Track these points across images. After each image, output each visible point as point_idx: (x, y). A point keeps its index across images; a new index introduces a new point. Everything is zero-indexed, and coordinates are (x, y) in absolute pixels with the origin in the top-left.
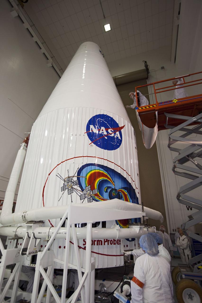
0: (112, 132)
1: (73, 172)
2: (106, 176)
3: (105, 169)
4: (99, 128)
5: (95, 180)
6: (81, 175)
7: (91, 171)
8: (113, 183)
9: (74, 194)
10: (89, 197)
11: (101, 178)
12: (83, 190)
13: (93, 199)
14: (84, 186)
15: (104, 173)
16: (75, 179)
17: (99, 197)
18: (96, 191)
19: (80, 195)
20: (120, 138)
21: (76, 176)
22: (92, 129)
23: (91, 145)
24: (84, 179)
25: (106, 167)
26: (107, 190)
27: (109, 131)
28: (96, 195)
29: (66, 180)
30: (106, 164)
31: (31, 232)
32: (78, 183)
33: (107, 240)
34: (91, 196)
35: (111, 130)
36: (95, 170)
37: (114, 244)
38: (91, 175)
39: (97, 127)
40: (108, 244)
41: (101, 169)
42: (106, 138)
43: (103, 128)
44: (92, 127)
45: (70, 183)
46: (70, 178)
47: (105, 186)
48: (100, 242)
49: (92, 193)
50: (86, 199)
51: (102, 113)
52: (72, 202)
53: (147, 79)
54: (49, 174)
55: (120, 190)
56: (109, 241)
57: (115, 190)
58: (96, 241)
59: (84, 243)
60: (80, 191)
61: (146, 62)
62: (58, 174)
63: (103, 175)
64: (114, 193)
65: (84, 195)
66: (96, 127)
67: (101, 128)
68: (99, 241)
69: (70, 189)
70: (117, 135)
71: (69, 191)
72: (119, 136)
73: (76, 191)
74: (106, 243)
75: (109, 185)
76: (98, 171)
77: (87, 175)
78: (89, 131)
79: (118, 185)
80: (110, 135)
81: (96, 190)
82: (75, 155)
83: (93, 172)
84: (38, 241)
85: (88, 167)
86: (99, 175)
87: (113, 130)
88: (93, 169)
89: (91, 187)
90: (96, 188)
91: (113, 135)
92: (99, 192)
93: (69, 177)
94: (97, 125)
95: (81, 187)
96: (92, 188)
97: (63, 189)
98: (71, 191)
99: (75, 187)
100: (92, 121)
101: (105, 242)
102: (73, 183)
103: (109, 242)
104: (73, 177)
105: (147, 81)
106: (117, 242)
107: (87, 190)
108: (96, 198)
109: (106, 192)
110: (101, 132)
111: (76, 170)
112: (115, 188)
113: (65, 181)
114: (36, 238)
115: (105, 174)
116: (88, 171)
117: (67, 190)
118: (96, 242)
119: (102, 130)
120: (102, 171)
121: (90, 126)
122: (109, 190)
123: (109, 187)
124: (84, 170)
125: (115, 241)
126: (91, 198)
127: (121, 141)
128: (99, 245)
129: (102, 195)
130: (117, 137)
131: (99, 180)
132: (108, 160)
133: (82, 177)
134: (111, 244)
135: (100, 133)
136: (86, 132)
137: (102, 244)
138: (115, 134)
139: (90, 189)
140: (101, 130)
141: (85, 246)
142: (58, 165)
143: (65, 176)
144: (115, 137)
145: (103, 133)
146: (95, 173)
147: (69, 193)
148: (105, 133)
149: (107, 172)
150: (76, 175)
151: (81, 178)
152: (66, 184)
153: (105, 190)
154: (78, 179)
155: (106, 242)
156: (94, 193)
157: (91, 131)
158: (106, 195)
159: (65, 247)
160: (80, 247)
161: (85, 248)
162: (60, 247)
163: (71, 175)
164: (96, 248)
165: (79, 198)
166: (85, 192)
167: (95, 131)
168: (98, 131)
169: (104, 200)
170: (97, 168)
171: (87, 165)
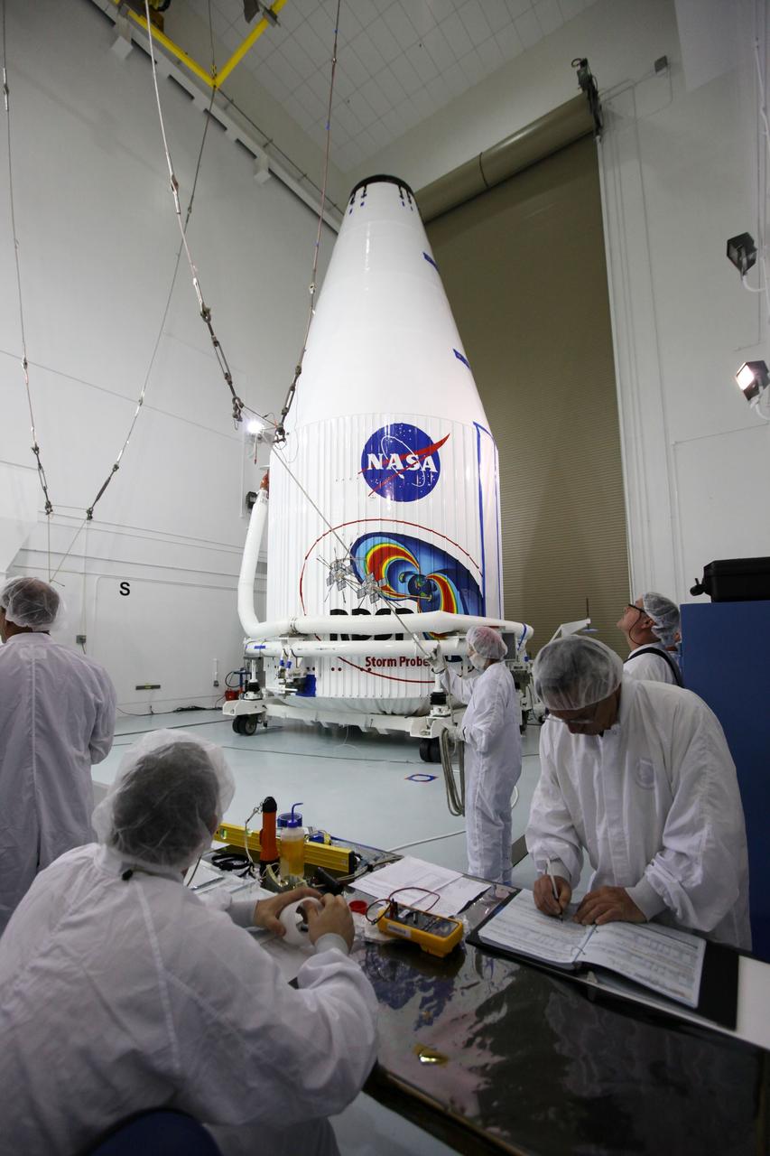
0: (414, 461)
1: (343, 553)
2: (403, 553)
3: (401, 540)
5: (381, 563)
6: (357, 555)
7: (374, 546)
8: (416, 565)
9: (348, 588)
10: (373, 592)
11: (393, 558)
12: (361, 582)
13: (379, 596)
14: (362, 575)
15: (398, 547)
16: (347, 563)
17: (390, 591)
18: (385, 582)
19: (356, 590)
20: (433, 469)
21: (348, 559)
22: (372, 462)
23: (371, 496)
24: (362, 562)
26: (404, 578)
27: (409, 459)
28: (384, 588)
29: (333, 566)
31: (287, 648)
32: (352, 571)
33: (404, 658)
34: (376, 592)
35: (414, 455)
36: (381, 543)
37: (418, 665)
38: (374, 555)
39: (383, 457)
40: (407, 665)
41: (392, 541)
42: (402, 476)
43: (395, 456)
44: (372, 457)
45: (339, 572)
46: (340, 563)
47: (402, 571)
48: (393, 661)
49: (377, 586)
50: (368, 596)
52: (346, 602)
53: (598, 134)
54: (306, 558)
55: (431, 577)
56: (408, 660)
57: (422, 576)
58: (386, 660)
59: (368, 663)
60: (356, 583)
61: (584, 63)
62: (319, 556)
63: (397, 552)
64: (418, 584)
65: (363, 590)
66: (381, 455)
67: (389, 457)
68: (391, 660)
70: (427, 464)
71: (340, 584)
72: (431, 464)
73: (350, 584)
74: (404, 664)
75: (408, 569)
76: (388, 545)
77: (366, 555)
78: (367, 466)
79: (427, 566)
80: (410, 468)
81: (384, 580)
82: (344, 519)
83: (377, 548)
84: (300, 660)
85: (369, 540)
86: (389, 552)
87: (417, 457)
88: (376, 543)
89: (374, 576)
90: (384, 576)
91: (417, 467)
92: (390, 584)
93: (337, 561)
94: (381, 452)
95: (358, 576)
96: (377, 577)
97: (330, 582)
98: (342, 584)
99: (348, 577)
100: (374, 444)
101: (401, 662)
102: (345, 570)
103: (409, 662)
104: (344, 560)
105: (598, 141)
106: (424, 662)
107: (369, 581)
108: (385, 593)
109: (404, 581)
110: (390, 466)
111: (348, 547)
112: (420, 572)
113: (331, 568)
114: (297, 657)
115: (402, 548)
116: (370, 547)
117: (335, 583)
118: (386, 663)
119: (394, 462)
120: (394, 544)
121: (369, 455)
122: (409, 578)
123: (407, 574)
124: (362, 546)
125: (419, 661)
126: (376, 595)
127: (437, 476)
128: (392, 665)
129: (395, 587)
130: (428, 469)
131: (390, 562)
132: (405, 523)
133: (359, 559)
134: (413, 665)
135: (389, 468)
136: (361, 470)
137: (396, 665)
138: (422, 464)
139: (373, 578)
140: (391, 460)
141: (369, 667)
142: (318, 540)
143: (330, 559)
144: (423, 469)
145: (395, 467)
146: (381, 549)
147: (340, 588)
148: (400, 466)
149: (404, 546)
150: (348, 556)
151: (357, 562)
152: (334, 573)
153: (401, 579)
154: (352, 562)
155: (403, 661)
156: (380, 586)
157: (370, 468)
158: (403, 588)
159: (340, 669)
160: (362, 670)
161: (369, 671)
162: (333, 669)
163: (341, 557)
164: (386, 670)
165: (356, 594)
166: (364, 584)
167: (378, 466)
168: (385, 464)
169: (398, 596)
170: (385, 539)
171: (366, 537)
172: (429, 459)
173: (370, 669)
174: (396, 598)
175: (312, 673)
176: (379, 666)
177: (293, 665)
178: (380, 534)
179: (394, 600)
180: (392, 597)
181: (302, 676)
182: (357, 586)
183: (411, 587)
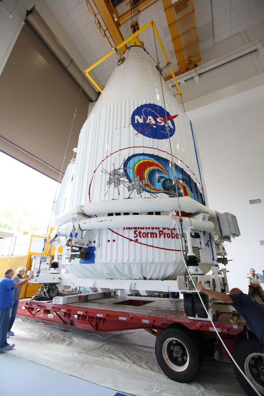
0: (161, 121)
1: (119, 164)
2: (157, 166)
3: (156, 158)
4: (146, 118)
6: (128, 166)
7: (139, 161)
8: (166, 173)
10: (139, 187)
11: (152, 168)
12: (130, 181)
13: (143, 190)
14: (131, 177)
15: (154, 162)
16: (122, 171)
17: (150, 187)
18: (147, 181)
19: (127, 186)
20: (172, 127)
21: (122, 168)
22: (137, 119)
23: (137, 135)
24: (131, 170)
25: (157, 156)
27: (158, 120)
28: (147, 185)
29: (112, 174)
30: (156, 153)
31: (76, 224)
32: (125, 175)
33: (162, 231)
34: (141, 187)
35: (161, 119)
36: (144, 159)
37: (172, 238)
39: (144, 117)
40: (165, 237)
41: (150, 158)
42: (155, 127)
43: (150, 117)
44: (137, 117)
45: (116, 176)
46: (116, 171)
48: (155, 234)
49: (141, 184)
50: (135, 190)
51: (148, 103)
52: (119, 194)
54: (94, 172)
58: (149, 233)
59: (136, 236)
60: (127, 182)
62: (103, 169)
65: (132, 186)
66: (142, 117)
68: (153, 233)
69: (116, 181)
70: (168, 124)
71: (116, 184)
72: (170, 124)
73: (123, 183)
74: (162, 236)
77: (134, 166)
78: (134, 121)
80: (159, 124)
81: (146, 180)
82: (120, 148)
83: (141, 162)
84: (84, 232)
85: (136, 158)
87: (162, 119)
88: (141, 159)
89: (139, 178)
90: (146, 178)
91: (163, 124)
92: (150, 182)
93: (115, 170)
94: (143, 115)
95: (128, 178)
96: (142, 178)
97: (109, 183)
98: (118, 183)
99: (122, 179)
100: (138, 112)
101: (160, 235)
102: (120, 175)
103: (166, 235)
104: (119, 169)
106: (176, 236)
107: (136, 181)
108: (147, 188)
109: (159, 181)
110: (148, 121)
111: (122, 162)
112: (169, 177)
113: (110, 175)
114: (82, 231)
115: (156, 163)
116: (136, 162)
117: (113, 183)
118: (149, 235)
119: (150, 120)
120: (152, 160)
121: (135, 116)
122: (162, 180)
125: (173, 235)
126: (141, 189)
127: (174, 130)
128: (154, 237)
129: (154, 185)
130: (169, 126)
131: (149, 170)
132: (158, 150)
134: (169, 238)
136: (131, 123)
137: (156, 237)
138: (166, 123)
139: (139, 179)
140: (148, 119)
141: (136, 238)
142: (102, 161)
143: (110, 169)
144: (166, 126)
145: (151, 122)
147: (116, 186)
148: (154, 122)
149: (158, 161)
151: (128, 170)
152: (112, 177)
153: (157, 180)
155: (162, 234)
156: (144, 184)
157: (136, 122)
159: (114, 241)
160: (131, 240)
161: (136, 241)
162: (109, 241)
163: (117, 168)
164: (149, 240)
165: (127, 189)
166: (133, 183)
167: (141, 121)
168: (145, 120)
169: (156, 190)
170: (146, 157)
171: (134, 156)
172: (169, 122)
173: (137, 240)
174: (155, 191)
175: (92, 245)
176: (144, 237)
177: (79, 236)
178: (143, 154)
179: (153, 193)
180: (152, 191)
181: (85, 246)
182: (128, 184)
183: (164, 185)
